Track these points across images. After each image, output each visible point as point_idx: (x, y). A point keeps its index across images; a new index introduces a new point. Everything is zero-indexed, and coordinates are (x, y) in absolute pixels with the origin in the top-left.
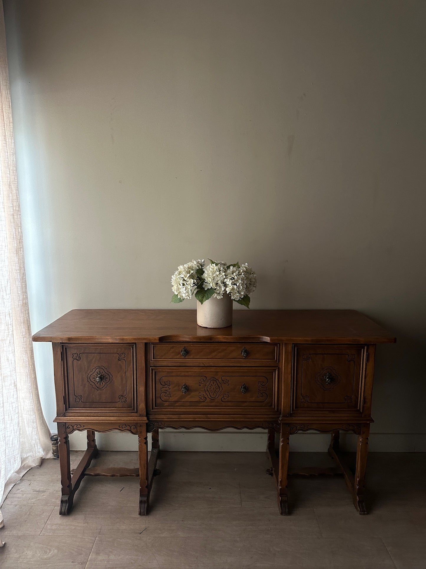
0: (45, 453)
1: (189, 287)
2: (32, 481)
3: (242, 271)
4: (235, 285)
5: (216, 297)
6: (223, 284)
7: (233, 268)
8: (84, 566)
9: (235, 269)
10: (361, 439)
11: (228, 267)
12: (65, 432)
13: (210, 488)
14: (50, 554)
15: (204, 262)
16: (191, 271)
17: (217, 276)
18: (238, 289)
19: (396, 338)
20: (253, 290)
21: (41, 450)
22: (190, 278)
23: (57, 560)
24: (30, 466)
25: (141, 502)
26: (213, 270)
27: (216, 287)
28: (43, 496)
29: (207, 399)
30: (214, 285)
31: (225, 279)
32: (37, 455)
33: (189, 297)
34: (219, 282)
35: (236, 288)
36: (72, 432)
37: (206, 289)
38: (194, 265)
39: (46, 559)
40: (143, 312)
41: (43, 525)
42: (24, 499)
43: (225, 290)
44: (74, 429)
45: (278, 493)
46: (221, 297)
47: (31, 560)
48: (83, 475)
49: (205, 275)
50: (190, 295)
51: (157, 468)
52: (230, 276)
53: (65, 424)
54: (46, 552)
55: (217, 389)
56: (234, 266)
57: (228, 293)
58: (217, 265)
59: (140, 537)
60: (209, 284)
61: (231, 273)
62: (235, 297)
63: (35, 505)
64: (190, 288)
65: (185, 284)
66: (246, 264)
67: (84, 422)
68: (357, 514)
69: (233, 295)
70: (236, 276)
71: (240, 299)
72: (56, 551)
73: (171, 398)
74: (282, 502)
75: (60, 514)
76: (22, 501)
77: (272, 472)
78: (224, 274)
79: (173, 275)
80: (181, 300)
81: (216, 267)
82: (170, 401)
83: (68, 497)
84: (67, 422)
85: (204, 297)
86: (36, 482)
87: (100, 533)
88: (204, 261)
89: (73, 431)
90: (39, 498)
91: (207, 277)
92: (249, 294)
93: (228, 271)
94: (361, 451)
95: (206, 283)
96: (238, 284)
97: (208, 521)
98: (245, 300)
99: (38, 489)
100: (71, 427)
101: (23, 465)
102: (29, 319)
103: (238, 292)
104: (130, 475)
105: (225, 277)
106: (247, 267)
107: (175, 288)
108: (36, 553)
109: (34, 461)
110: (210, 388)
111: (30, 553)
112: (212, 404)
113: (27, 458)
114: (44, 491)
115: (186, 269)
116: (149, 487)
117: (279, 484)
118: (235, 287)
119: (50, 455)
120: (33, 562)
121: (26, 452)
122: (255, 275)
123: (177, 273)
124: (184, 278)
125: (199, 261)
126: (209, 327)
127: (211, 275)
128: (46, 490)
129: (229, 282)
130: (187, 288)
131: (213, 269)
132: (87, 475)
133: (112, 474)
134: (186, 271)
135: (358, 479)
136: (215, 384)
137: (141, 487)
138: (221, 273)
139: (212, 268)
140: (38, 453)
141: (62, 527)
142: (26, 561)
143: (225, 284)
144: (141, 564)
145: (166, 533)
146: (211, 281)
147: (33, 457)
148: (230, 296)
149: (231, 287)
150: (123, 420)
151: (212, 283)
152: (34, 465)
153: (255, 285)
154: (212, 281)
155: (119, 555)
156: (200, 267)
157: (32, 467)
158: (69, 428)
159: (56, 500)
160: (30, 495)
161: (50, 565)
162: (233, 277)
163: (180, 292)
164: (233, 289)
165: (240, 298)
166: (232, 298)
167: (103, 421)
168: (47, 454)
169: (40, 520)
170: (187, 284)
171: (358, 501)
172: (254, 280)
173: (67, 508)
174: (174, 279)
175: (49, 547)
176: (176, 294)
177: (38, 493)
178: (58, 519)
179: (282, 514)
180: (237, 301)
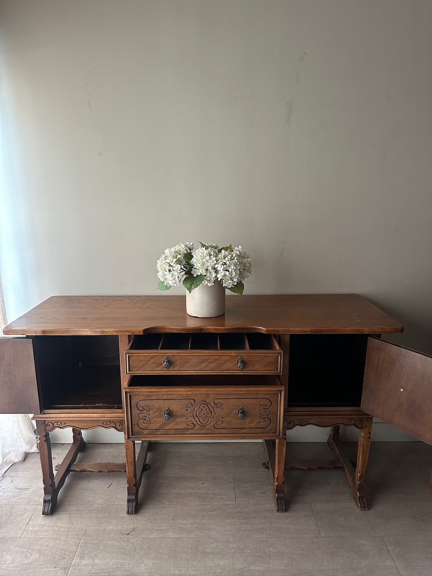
0: (29, 446)
1: (176, 273)
2: (14, 477)
3: (234, 255)
4: (227, 270)
5: (207, 284)
6: (214, 270)
7: (225, 252)
8: (67, 572)
9: (227, 253)
10: (363, 433)
11: (220, 251)
12: (45, 429)
13: (203, 483)
14: (31, 558)
15: (193, 245)
16: (178, 256)
17: (207, 261)
18: (230, 276)
19: (403, 328)
20: (247, 276)
21: (24, 444)
22: (177, 263)
23: (38, 565)
24: (13, 461)
25: (129, 501)
26: (202, 255)
27: (206, 274)
28: (25, 494)
29: (196, 426)
30: (204, 271)
31: (216, 264)
32: (20, 450)
33: (177, 285)
34: (210, 268)
35: (228, 275)
36: (52, 430)
37: (195, 276)
38: (181, 249)
39: (26, 564)
40: (128, 299)
41: (24, 527)
42: (5, 498)
43: (216, 276)
44: (55, 427)
45: (275, 489)
46: (212, 284)
47: (11, 565)
48: (68, 471)
49: (194, 261)
50: (177, 282)
51: (147, 462)
52: (222, 261)
53: (44, 421)
54: (26, 557)
55: (208, 414)
56: (226, 249)
57: (219, 280)
58: (206, 249)
59: (127, 538)
60: (199, 270)
61: (223, 257)
62: (228, 284)
63: (17, 504)
64: (178, 274)
65: (172, 270)
66: (240, 247)
67: (65, 419)
68: (358, 510)
69: (225, 282)
70: (229, 261)
71: (233, 286)
72: (37, 555)
73: (151, 425)
74: (278, 499)
75: (43, 515)
76: (3, 500)
77: (269, 465)
78: (215, 259)
79: (159, 259)
80: (168, 288)
81: (206, 251)
82: (150, 429)
83: (51, 496)
84: (46, 420)
85: (192, 285)
86: (19, 479)
87: (84, 535)
88: (193, 243)
89: (54, 429)
90: (21, 497)
91: (195, 263)
92: (243, 280)
93: (220, 255)
94: (362, 446)
95: (195, 269)
96: (230, 270)
97: (200, 520)
98: (239, 286)
99: (20, 487)
100: (51, 425)
101: (5, 460)
102: (4, 307)
103: (231, 278)
104: (118, 471)
105: (215, 262)
106: (241, 250)
107: (161, 274)
108: (16, 558)
109: (16, 456)
110: (200, 413)
111: (10, 558)
112: (202, 432)
113: (9, 452)
114: (27, 488)
115: (172, 253)
116: (137, 485)
117: (275, 480)
118: (227, 273)
119: (35, 449)
120: (12, 568)
121: (8, 447)
122: (249, 260)
123: (163, 257)
124: (170, 263)
125: (187, 244)
126: (199, 317)
127: (200, 260)
128: (29, 488)
129: (220, 267)
130: (174, 274)
131: (203, 253)
132: (72, 471)
133: (99, 470)
134: (172, 255)
135: (359, 475)
136: (205, 408)
137: (128, 486)
138: (211, 258)
139: (201, 253)
140: (21, 447)
141: (44, 528)
142: (5, 567)
143: (216, 270)
144: (128, 569)
145: (156, 533)
146: (200, 267)
147: (16, 451)
148: (222, 283)
149: (223, 273)
150: (107, 416)
151: (202, 269)
152: (17, 460)
153: (249, 271)
154: (202, 267)
155: (105, 559)
156: (189, 251)
157: (15, 462)
158: (48, 425)
159: (39, 498)
160: (11, 493)
161: (31, 571)
162: (225, 262)
163: (166, 279)
164: (225, 275)
165: (233, 284)
166: (224, 285)
167: (85, 418)
168: (31, 448)
169: (22, 521)
170: (173, 270)
171: (359, 497)
172: (248, 265)
173: (50, 508)
174: (160, 264)
175: (30, 551)
176: (162, 281)
177: (20, 490)
178: (41, 519)
179: (278, 511)
180: (230, 289)
